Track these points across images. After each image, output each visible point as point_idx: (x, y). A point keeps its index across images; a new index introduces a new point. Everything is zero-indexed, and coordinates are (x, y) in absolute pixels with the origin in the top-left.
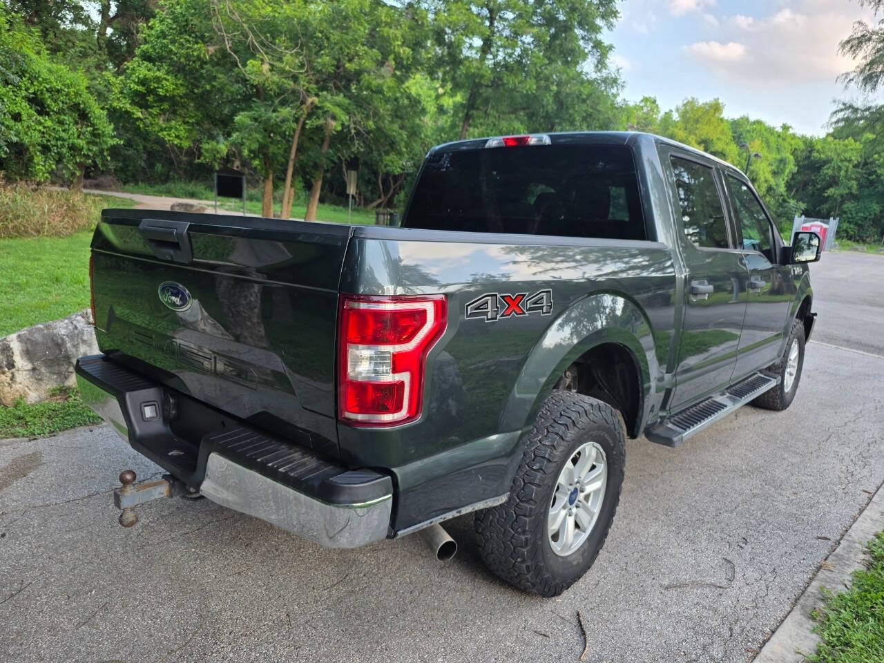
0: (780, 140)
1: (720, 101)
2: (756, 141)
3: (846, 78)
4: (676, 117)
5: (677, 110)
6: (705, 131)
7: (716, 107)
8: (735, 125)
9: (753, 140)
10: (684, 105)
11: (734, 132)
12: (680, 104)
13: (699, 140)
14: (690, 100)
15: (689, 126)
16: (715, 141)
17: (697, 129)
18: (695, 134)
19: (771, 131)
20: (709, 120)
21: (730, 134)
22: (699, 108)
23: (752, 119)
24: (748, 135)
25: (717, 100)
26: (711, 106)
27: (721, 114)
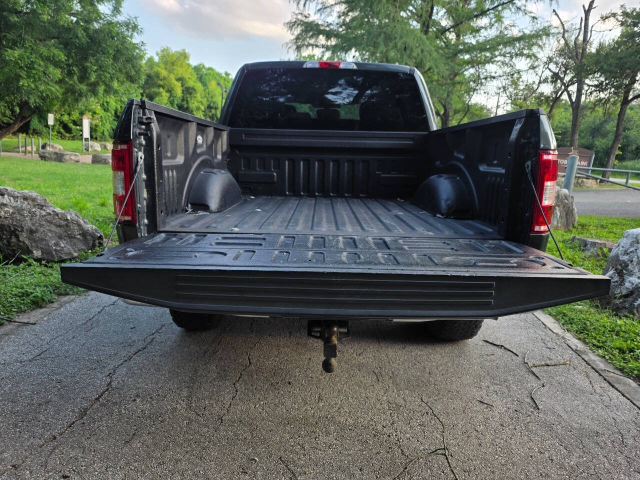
0: (226, 83)
1: (187, 51)
2: (212, 81)
3: (287, 46)
4: (156, 59)
5: (157, 54)
6: (180, 71)
7: (184, 56)
8: (197, 69)
9: (210, 81)
10: (162, 51)
11: (197, 74)
12: (159, 51)
13: (177, 78)
14: (166, 48)
15: (168, 67)
16: (187, 79)
17: (174, 70)
18: (174, 74)
19: (219, 75)
20: (182, 64)
21: (196, 76)
22: (173, 55)
23: (207, 66)
24: (207, 77)
25: (184, 50)
26: (181, 54)
27: (188, 60)
